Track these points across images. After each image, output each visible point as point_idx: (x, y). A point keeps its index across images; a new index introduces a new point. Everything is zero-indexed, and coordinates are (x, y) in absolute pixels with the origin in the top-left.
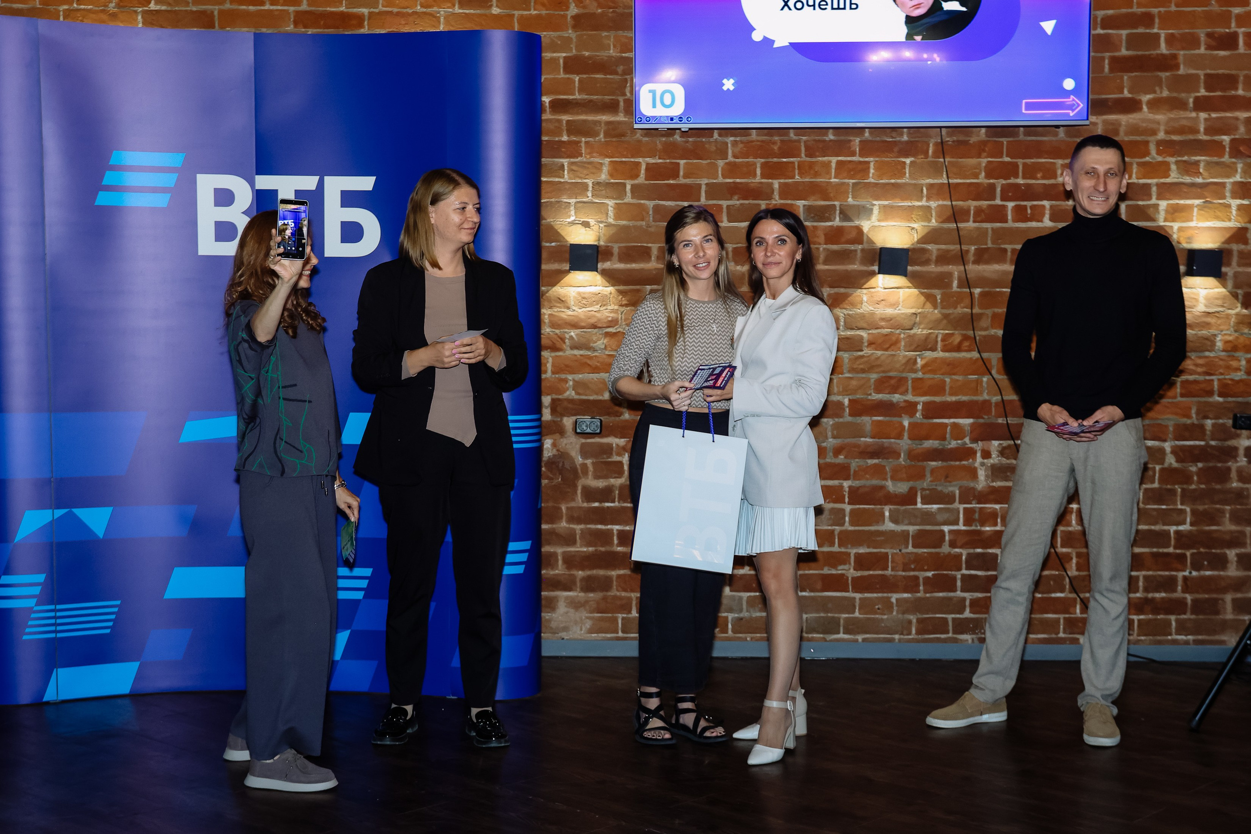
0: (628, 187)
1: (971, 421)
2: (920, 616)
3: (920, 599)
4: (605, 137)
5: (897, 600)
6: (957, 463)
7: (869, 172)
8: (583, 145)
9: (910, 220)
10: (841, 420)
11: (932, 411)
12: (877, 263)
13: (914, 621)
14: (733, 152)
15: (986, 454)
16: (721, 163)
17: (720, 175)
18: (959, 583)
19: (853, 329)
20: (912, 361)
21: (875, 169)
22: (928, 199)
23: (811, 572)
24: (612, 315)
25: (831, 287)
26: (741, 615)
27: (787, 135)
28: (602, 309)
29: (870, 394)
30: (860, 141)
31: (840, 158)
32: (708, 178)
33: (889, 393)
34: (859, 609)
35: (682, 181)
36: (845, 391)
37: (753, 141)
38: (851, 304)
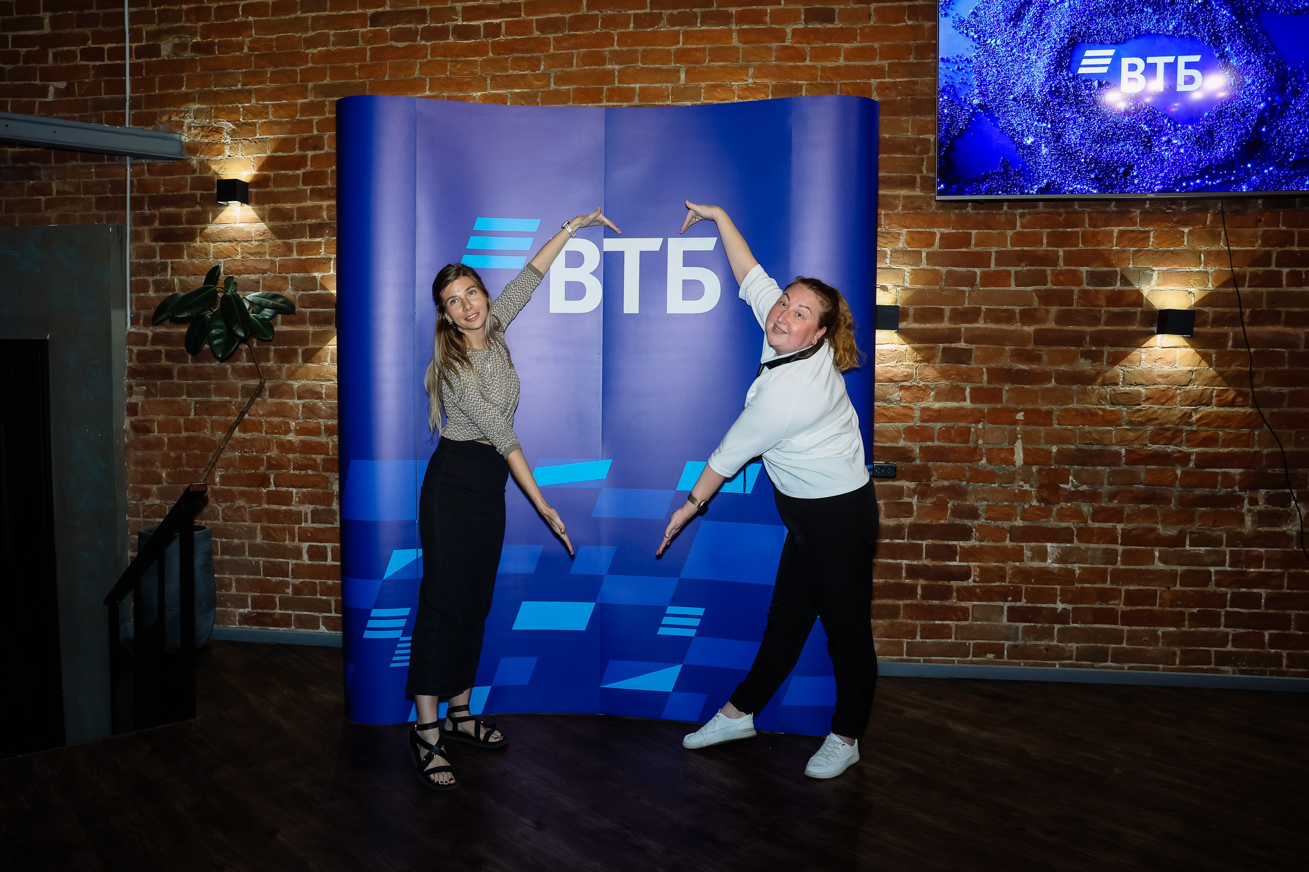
0: (924, 255)
1: (1241, 470)
2: (1184, 648)
3: (1185, 633)
4: (902, 210)
5: (1163, 633)
6: (1225, 509)
7: (1149, 241)
8: (883, 217)
9: (1188, 284)
10: (1117, 468)
11: (1205, 461)
12: (1156, 324)
13: (1179, 652)
14: (1021, 223)
15: (1253, 502)
16: (1010, 233)
17: (1009, 244)
18: (1223, 619)
19: (1132, 385)
20: (1187, 415)
21: (1155, 238)
22: (1206, 265)
23: (1083, 606)
24: (908, 370)
25: (1111, 346)
26: (1017, 643)
27: (1073, 206)
28: (898, 364)
29: (1146, 445)
30: (1140, 213)
31: (1121, 228)
32: (998, 247)
33: (1164, 444)
34: (1127, 641)
35: (973, 249)
36: (1122, 441)
37: (1040, 213)
38: (1131, 362)
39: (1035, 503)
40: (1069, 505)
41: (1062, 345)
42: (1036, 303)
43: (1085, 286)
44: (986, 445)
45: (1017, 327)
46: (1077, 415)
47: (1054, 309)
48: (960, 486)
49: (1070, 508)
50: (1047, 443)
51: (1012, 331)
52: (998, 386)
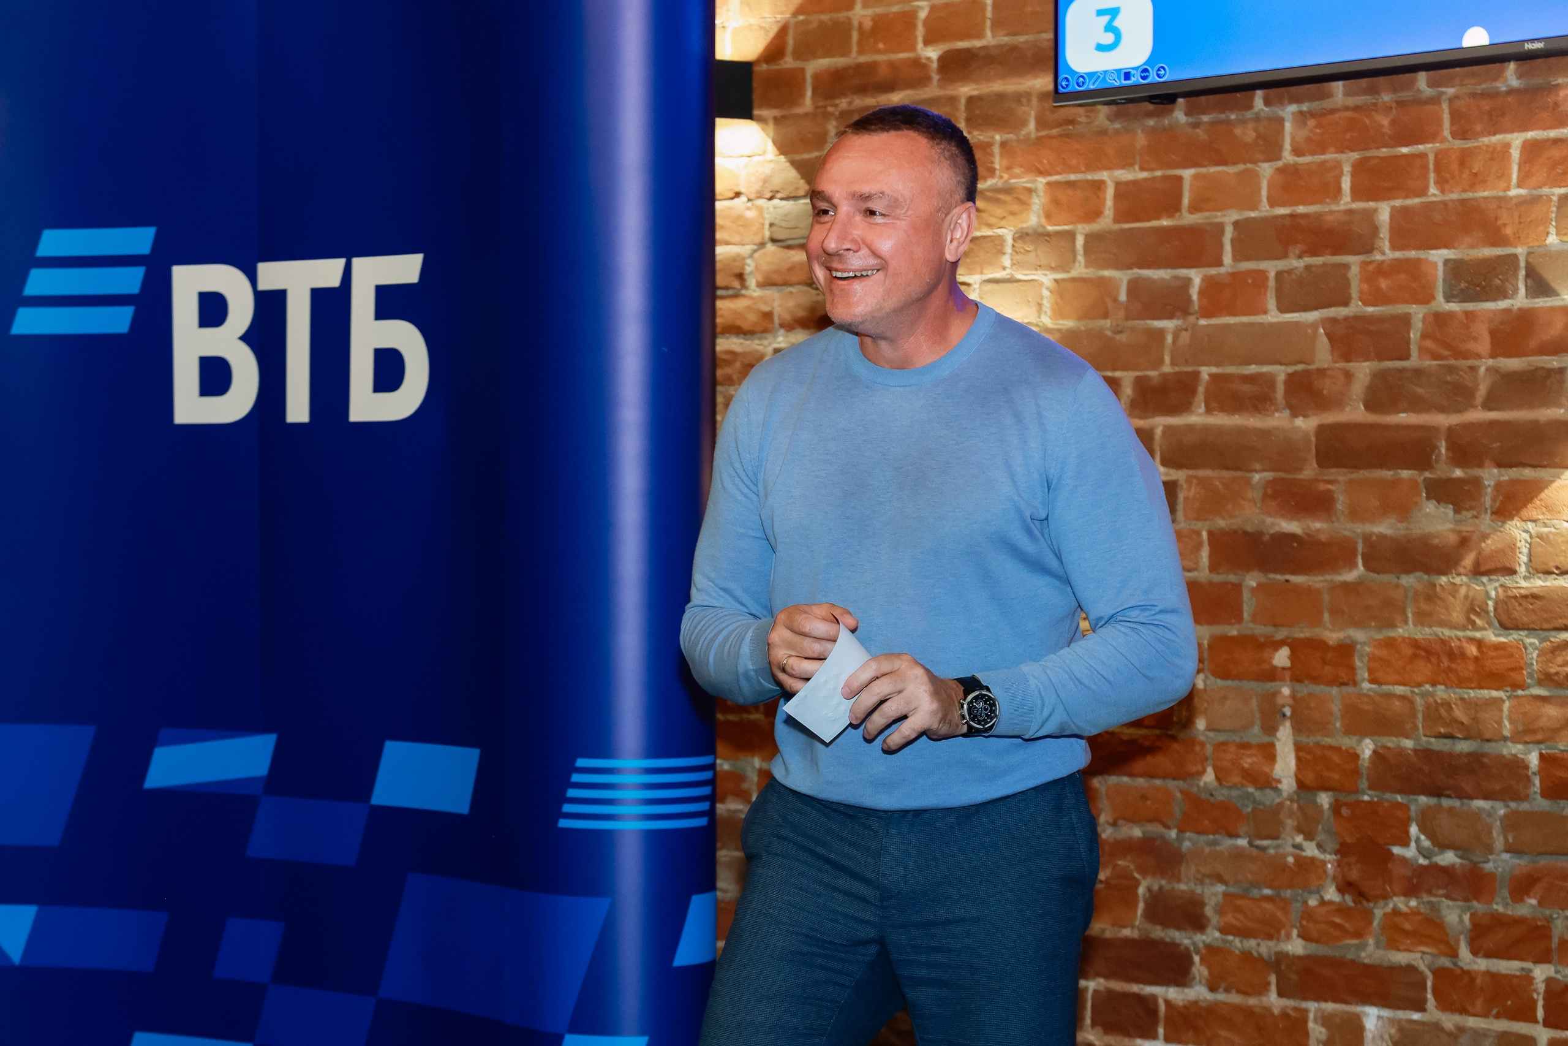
8: (996, 149)
14: (1293, 140)
16: (1266, 170)
17: (1264, 199)
19: (1548, 573)
25: (1500, 465)
27: (1411, 85)
31: (1530, 135)
32: (1240, 207)
35: (1187, 218)
36: (1528, 731)
37: (1333, 111)
38: (1549, 509)
39: (1331, 894)
40: (1413, 903)
41: (1381, 466)
42: (1323, 355)
43: (1441, 304)
44: (1211, 734)
45: (1278, 420)
46: (1415, 656)
47: (1363, 370)
48: (1165, 842)
49: (1415, 912)
50: (1349, 731)
51: (1264, 434)
52: (1232, 578)
